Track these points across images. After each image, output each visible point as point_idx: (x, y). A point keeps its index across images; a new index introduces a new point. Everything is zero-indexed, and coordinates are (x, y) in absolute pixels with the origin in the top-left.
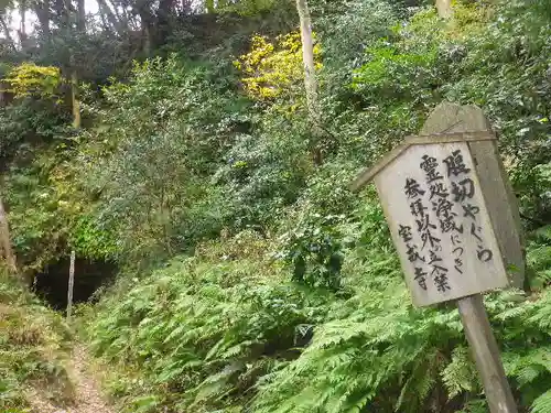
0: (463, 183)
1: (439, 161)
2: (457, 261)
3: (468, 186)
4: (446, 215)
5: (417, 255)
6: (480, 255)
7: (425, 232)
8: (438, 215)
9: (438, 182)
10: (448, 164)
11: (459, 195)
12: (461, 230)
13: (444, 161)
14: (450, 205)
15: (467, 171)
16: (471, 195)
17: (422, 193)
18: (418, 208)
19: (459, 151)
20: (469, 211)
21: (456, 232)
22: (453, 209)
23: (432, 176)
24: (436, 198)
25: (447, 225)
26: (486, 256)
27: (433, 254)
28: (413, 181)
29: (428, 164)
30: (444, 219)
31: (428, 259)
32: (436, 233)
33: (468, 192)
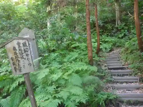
0: (26, 49)
1: (21, 44)
2: (24, 66)
3: (27, 49)
4: (22, 55)
5: (15, 64)
7: (17, 59)
8: (20, 55)
9: (21, 48)
10: (23, 44)
11: (25, 51)
12: (25, 59)
15: (27, 46)
16: (28, 52)
17: (17, 50)
18: (15, 53)
19: (26, 42)
20: (27, 55)
21: (24, 59)
22: (24, 54)
23: (19, 46)
24: (20, 52)
25: (22, 58)
26: (30, 65)
27: (18, 64)
28: (15, 47)
29: (19, 44)
30: (21, 56)
31: (17, 65)
32: (20, 59)
33: (27, 51)
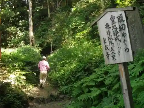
0: (122, 25)
1: (116, 18)
2: (118, 51)
3: (124, 26)
4: (116, 36)
5: (107, 49)
6: (125, 50)
7: (110, 41)
8: (114, 35)
9: (115, 24)
10: (118, 18)
11: (121, 29)
12: (120, 41)
13: (117, 17)
14: (118, 32)
15: (124, 21)
16: (124, 29)
17: (110, 28)
18: (109, 33)
19: (121, 14)
20: (124, 35)
21: (118, 42)
22: (119, 34)
23: (113, 22)
24: (114, 30)
25: (116, 39)
26: (127, 50)
27: (112, 48)
28: (108, 24)
29: (112, 18)
30: (116, 37)
31: (110, 49)
32: (113, 41)
33: (124, 28)
